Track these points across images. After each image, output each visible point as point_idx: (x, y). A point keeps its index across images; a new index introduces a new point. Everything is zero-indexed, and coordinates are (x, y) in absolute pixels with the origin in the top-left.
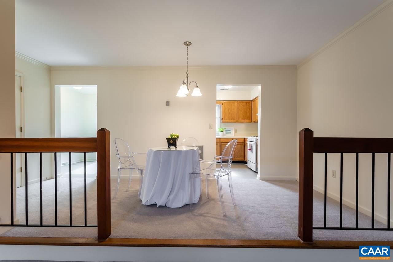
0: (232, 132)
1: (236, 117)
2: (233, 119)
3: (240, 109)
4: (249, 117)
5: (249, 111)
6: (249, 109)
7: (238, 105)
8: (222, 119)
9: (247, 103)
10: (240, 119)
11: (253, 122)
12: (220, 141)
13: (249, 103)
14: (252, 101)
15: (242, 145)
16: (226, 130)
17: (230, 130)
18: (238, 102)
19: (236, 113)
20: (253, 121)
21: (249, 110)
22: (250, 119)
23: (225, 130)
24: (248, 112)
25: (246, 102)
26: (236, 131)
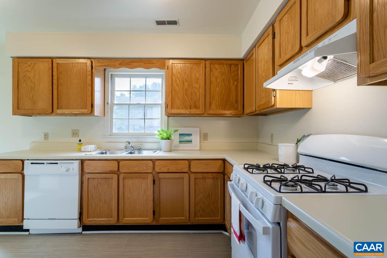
0: (196, 139)
1: (202, 102)
2: (196, 107)
3: (213, 79)
4: (237, 101)
5: (237, 86)
6: (237, 80)
7: (208, 70)
8: (167, 107)
9: (231, 65)
10: (213, 106)
11: (247, 114)
12: (154, 168)
13: (237, 65)
14: (242, 60)
15: (217, 178)
16: (181, 135)
17: (190, 135)
18: (208, 63)
19: (202, 91)
20: (247, 111)
21: (236, 83)
22: (240, 108)
23: (177, 134)
24: (233, 88)
25: (230, 62)
26: (204, 137)
